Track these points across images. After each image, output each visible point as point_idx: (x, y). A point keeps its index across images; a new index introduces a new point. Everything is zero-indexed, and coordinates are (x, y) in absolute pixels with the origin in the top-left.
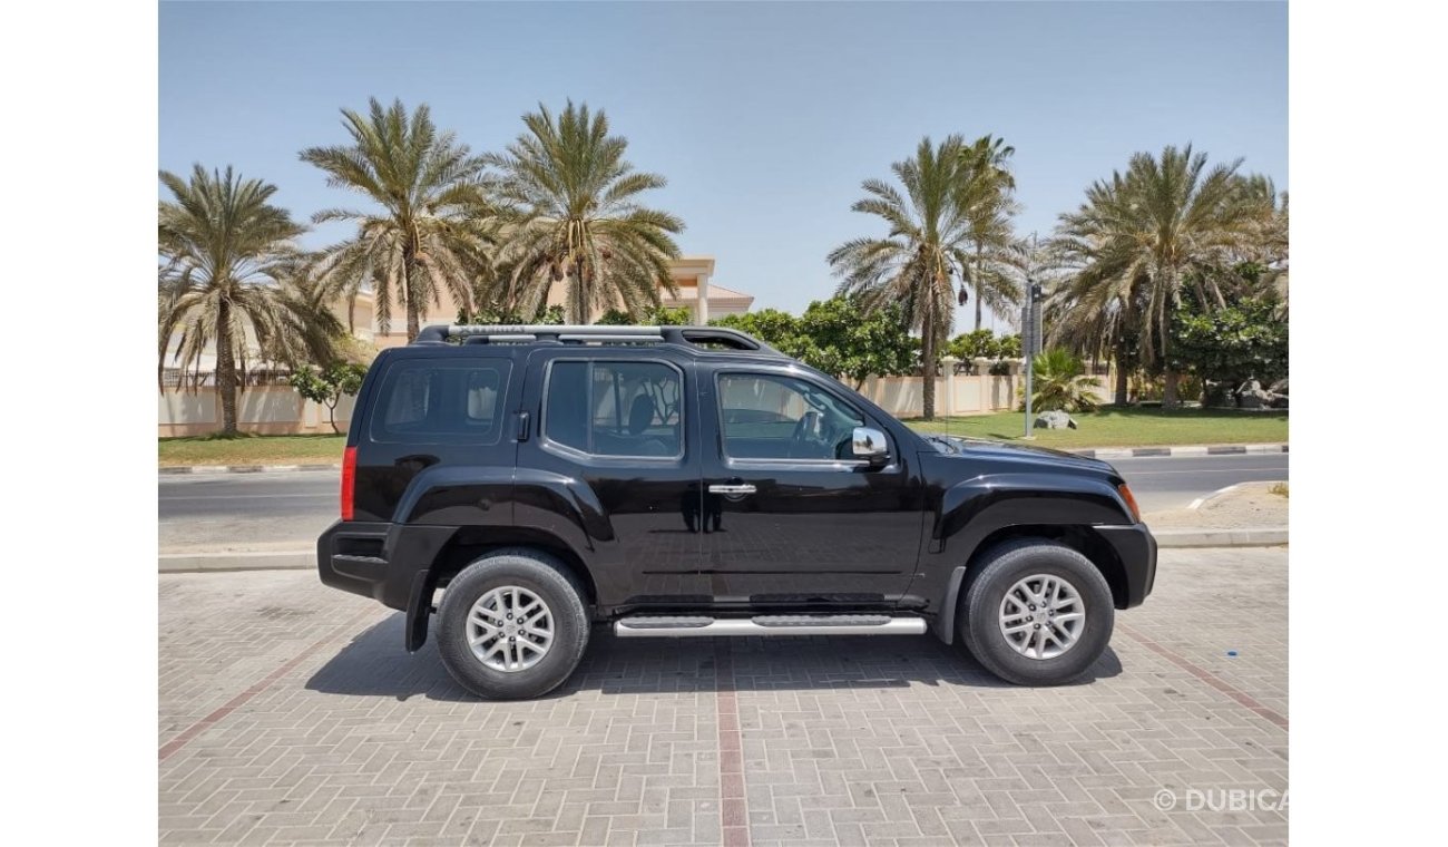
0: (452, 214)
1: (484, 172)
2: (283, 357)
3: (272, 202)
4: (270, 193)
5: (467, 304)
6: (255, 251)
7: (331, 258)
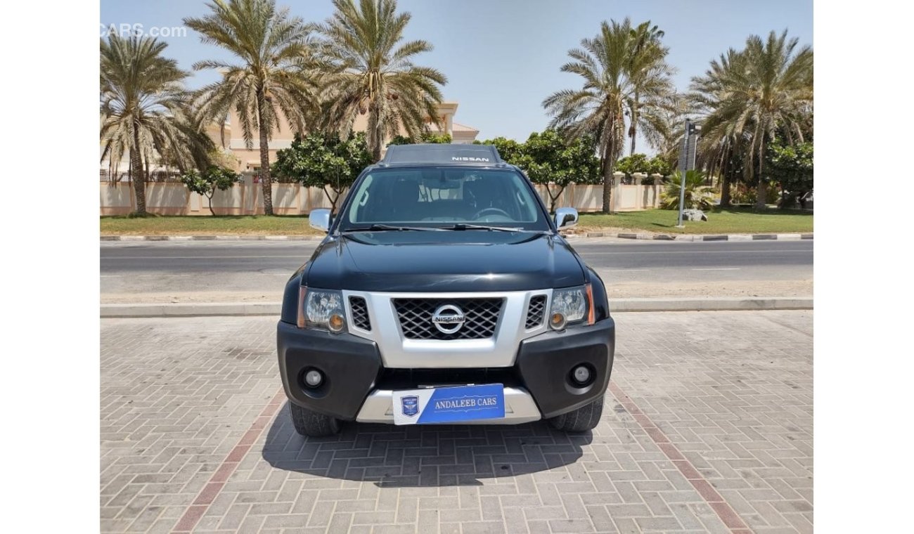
0: (288, 66)
1: (311, 36)
2: (175, 163)
3: (164, 54)
4: (162, 48)
5: (300, 128)
6: (155, 88)
7: (207, 95)
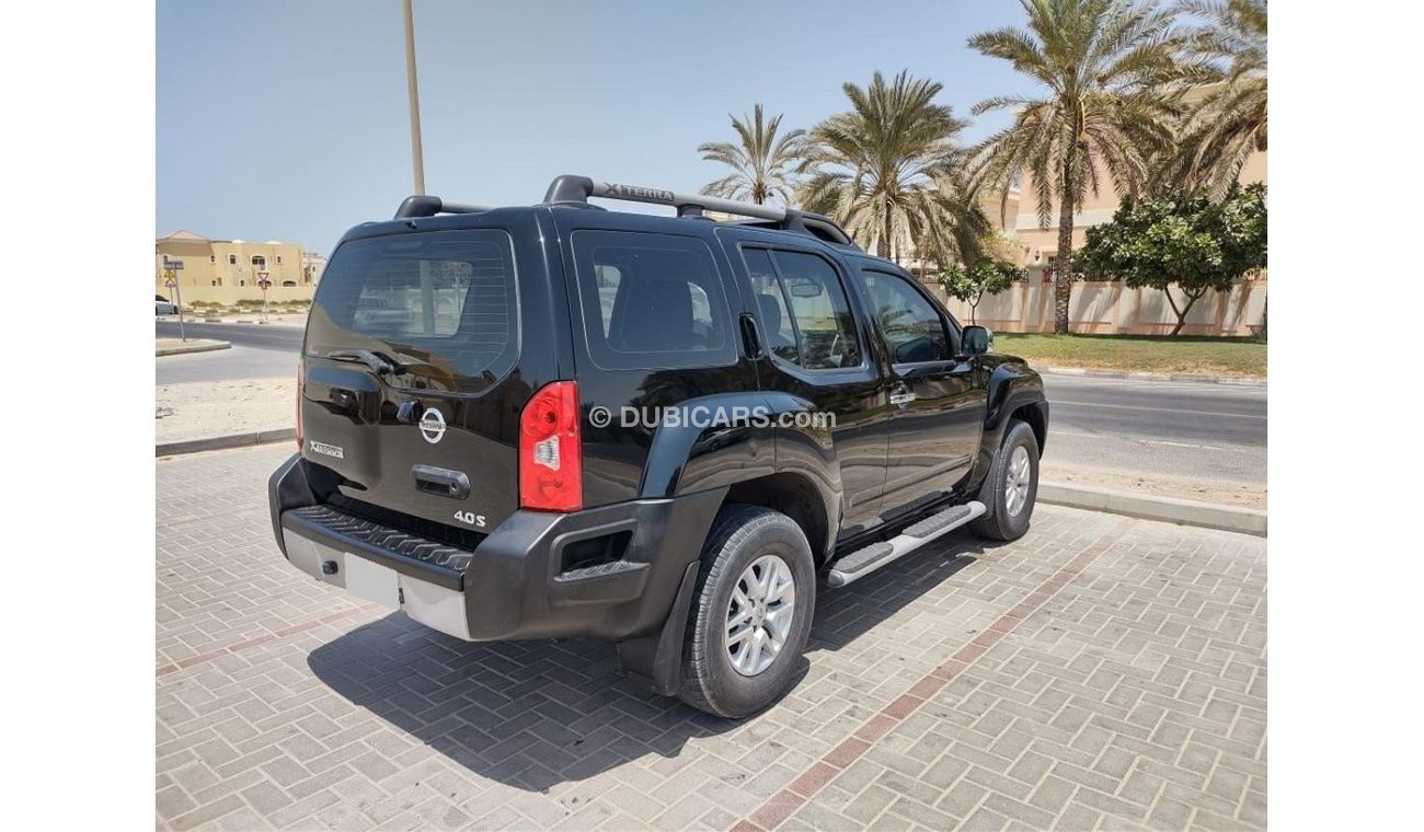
0: (1126, 85)
2: (932, 256)
3: (936, 101)
4: (936, 91)
5: (1134, 189)
6: (921, 151)
7: (989, 150)
